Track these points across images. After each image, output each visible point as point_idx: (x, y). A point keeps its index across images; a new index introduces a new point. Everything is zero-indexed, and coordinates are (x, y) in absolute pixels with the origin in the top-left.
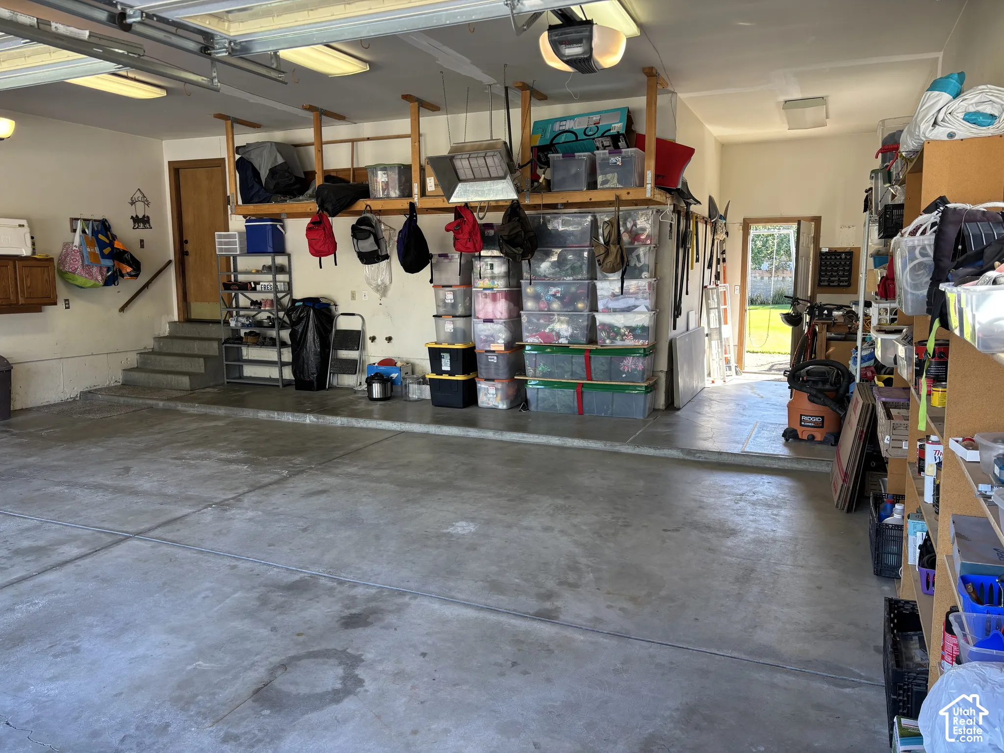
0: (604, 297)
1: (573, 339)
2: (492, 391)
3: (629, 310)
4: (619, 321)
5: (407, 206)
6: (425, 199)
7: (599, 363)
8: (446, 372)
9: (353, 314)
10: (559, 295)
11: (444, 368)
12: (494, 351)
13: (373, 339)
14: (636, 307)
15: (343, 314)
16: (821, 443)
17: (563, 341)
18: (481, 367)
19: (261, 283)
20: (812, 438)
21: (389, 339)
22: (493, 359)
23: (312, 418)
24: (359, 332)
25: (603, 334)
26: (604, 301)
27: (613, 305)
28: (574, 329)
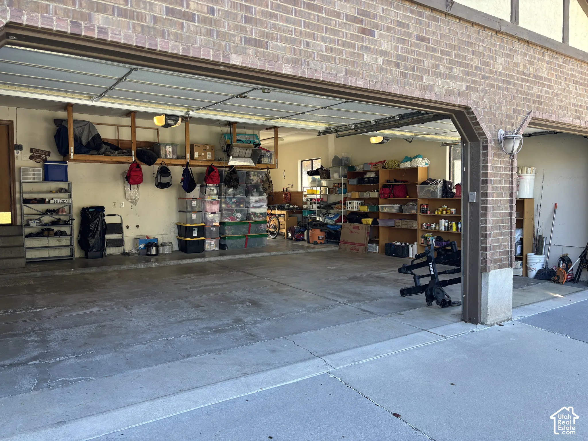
0: (252, 202)
1: (241, 219)
2: (213, 243)
3: (260, 207)
4: (258, 211)
5: (185, 163)
6: (192, 161)
7: (253, 228)
8: (195, 237)
9: (115, 215)
10: (236, 202)
11: (194, 235)
12: (215, 226)
13: (128, 227)
14: (263, 206)
15: (108, 215)
16: (324, 244)
17: (238, 220)
18: (207, 233)
19: (54, 199)
20: (321, 243)
21: (138, 226)
22: (214, 229)
23: (156, 264)
24: (120, 224)
25: (252, 216)
26: (253, 204)
27: (256, 205)
28: (242, 215)
